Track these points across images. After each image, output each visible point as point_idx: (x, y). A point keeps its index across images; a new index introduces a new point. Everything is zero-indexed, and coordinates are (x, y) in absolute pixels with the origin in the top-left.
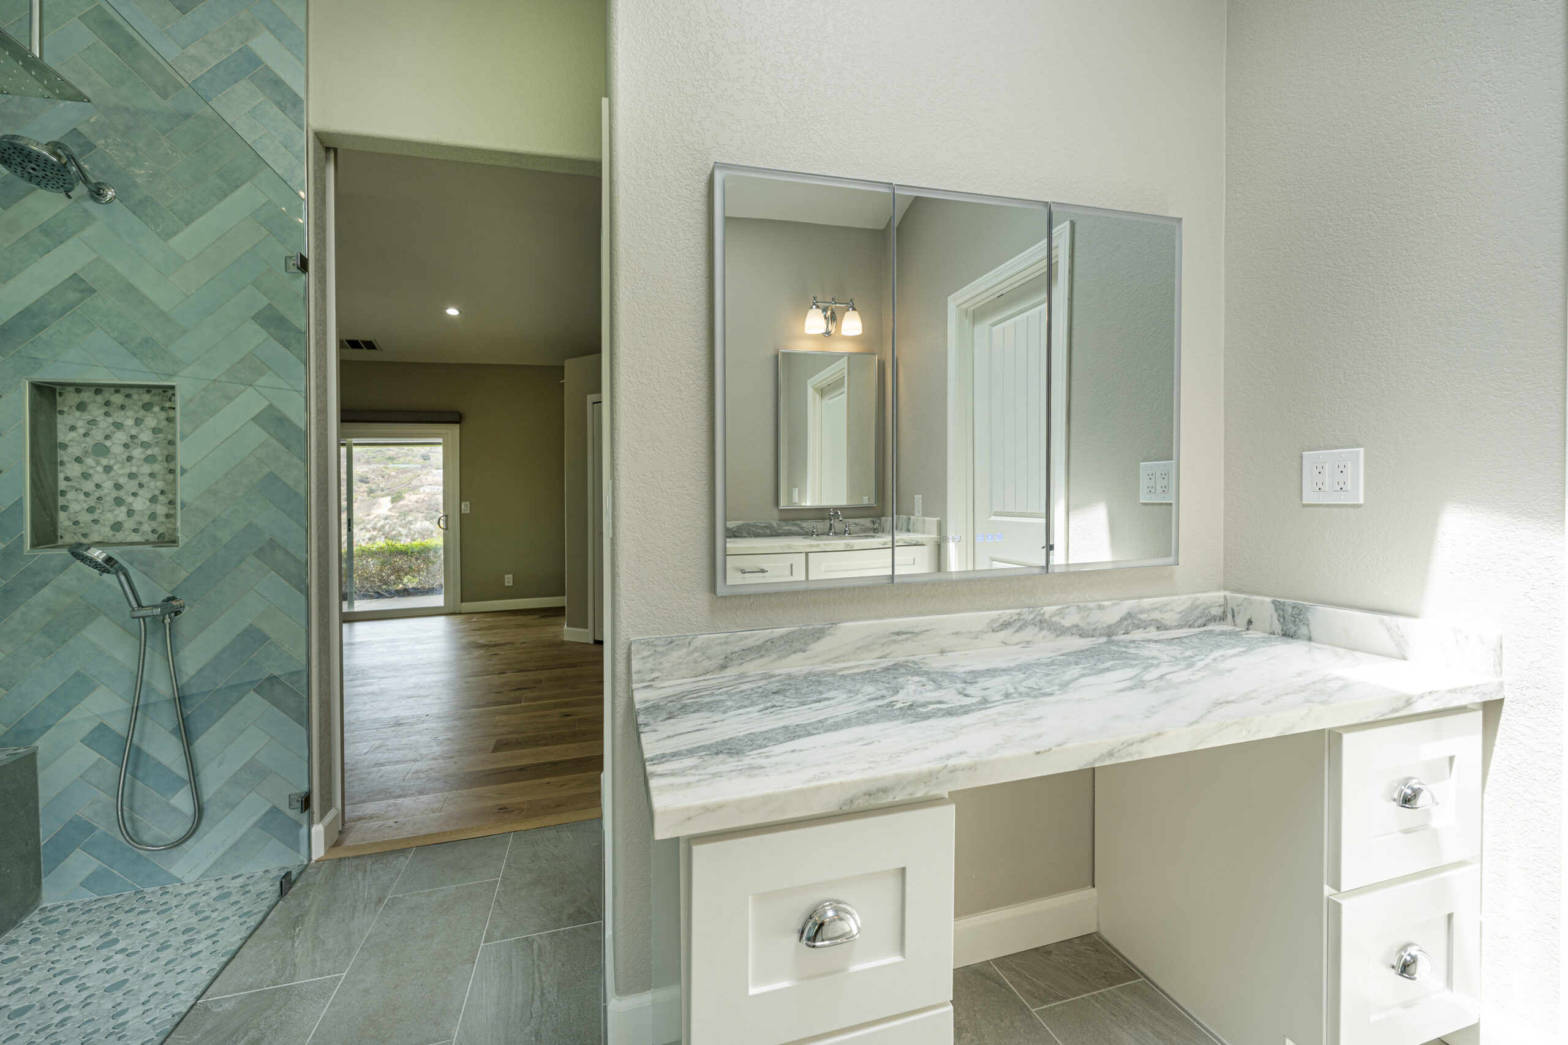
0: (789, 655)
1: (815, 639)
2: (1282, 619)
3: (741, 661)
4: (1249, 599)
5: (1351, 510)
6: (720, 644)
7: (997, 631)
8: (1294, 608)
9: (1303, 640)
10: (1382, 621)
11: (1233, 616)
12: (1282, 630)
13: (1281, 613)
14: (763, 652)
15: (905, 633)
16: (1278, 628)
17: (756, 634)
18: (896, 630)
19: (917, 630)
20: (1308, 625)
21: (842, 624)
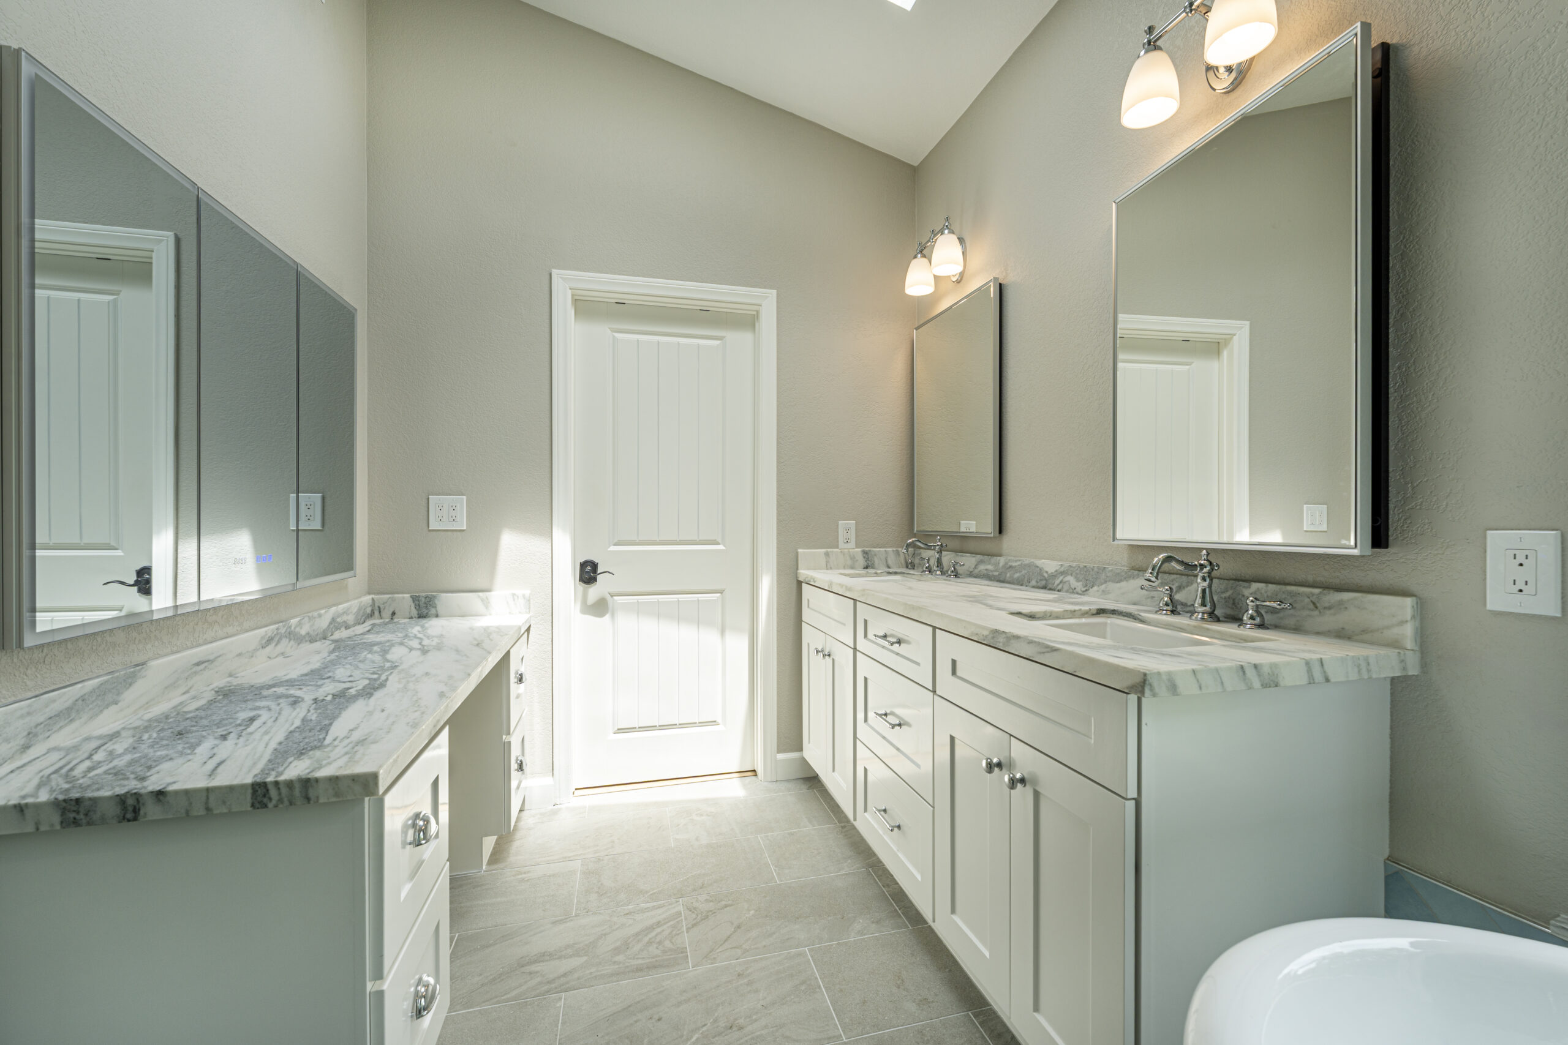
0: (101, 711)
1: (128, 686)
2: (418, 607)
3: (48, 734)
4: (393, 597)
5: (459, 533)
6: (22, 717)
7: (265, 647)
8: (426, 598)
9: (433, 617)
10: (479, 596)
11: (380, 612)
12: (418, 614)
13: (417, 603)
14: (73, 715)
15: (203, 662)
16: (414, 613)
17: (65, 693)
18: (196, 660)
19: (211, 657)
20: (436, 607)
21: (153, 663)
